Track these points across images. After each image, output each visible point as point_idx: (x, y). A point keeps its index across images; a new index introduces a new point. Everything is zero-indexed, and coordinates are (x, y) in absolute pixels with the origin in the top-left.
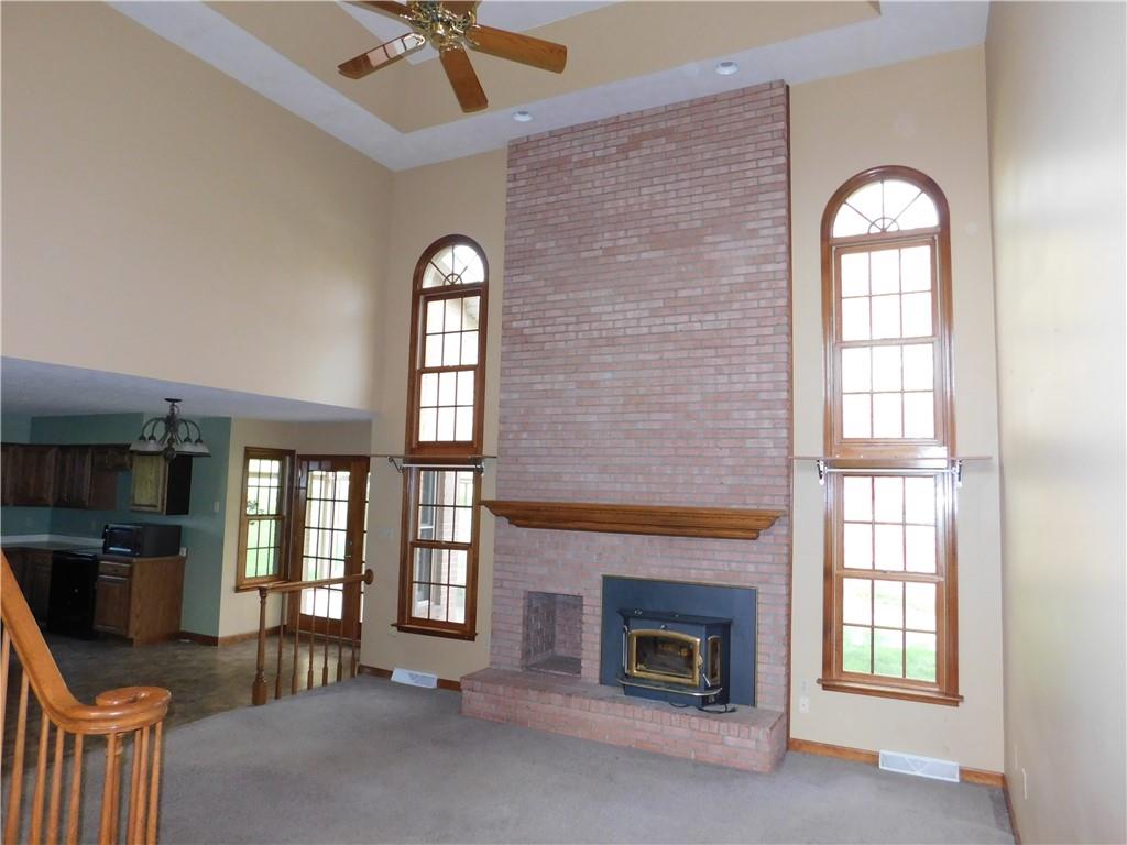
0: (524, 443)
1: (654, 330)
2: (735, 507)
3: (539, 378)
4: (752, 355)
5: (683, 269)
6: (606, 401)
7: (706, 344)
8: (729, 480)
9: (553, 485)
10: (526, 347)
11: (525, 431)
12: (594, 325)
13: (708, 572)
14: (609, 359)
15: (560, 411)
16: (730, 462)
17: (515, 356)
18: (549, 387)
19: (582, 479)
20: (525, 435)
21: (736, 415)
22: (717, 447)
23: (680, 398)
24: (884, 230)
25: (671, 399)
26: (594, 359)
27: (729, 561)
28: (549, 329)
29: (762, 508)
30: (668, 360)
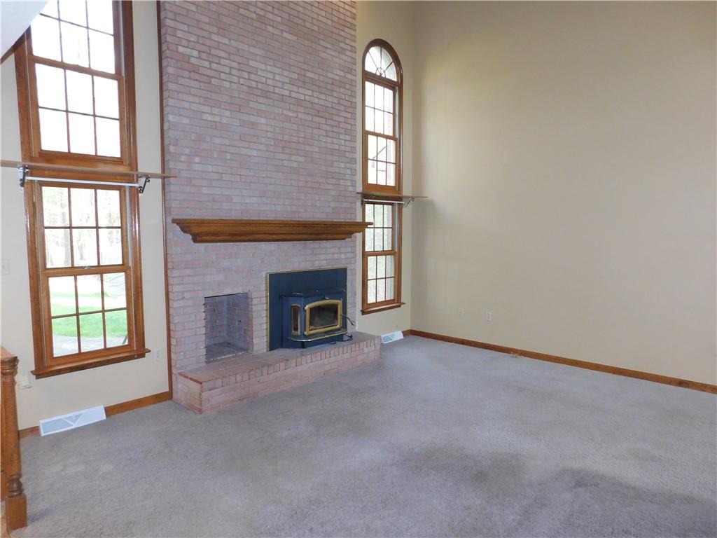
0: (196, 167)
1: (293, 95)
2: (335, 220)
3: (208, 109)
4: (342, 128)
5: (308, 57)
6: (263, 140)
7: (321, 114)
8: (333, 205)
9: (225, 206)
10: (193, 75)
11: (197, 156)
12: (253, 76)
13: (324, 262)
14: (263, 107)
15: (227, 142)
16: (333, 193)
17: (181, 80)
18: (217, 119)
19: (248, 201)
20: (197, 160)
21: (335, 164)
22: (327, 183)
23: (308, 148)
24: (381, 74)
25: (302, 147)
26: (252, 105)
27: (333, 254)
28: (214, 66)
29: (347, 221)
30: (301, 119)
